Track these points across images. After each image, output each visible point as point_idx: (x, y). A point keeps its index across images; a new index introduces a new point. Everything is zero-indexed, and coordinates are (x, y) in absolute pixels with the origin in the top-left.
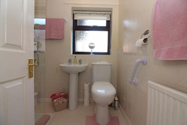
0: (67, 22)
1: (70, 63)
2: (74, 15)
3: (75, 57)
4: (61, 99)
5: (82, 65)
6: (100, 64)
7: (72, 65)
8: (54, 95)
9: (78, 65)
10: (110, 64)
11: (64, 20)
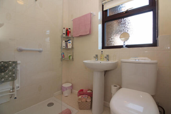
0: (95, 15)
1: (97, 59)
2: (103, 6)
3: (102, 52)
4: (86, 97)
5: (110, 62)
6: (134, 61)
7: (99, 62)
8: (82, 90)
9: (104, 62)
10: (155, 61)
11: (91, 14)
